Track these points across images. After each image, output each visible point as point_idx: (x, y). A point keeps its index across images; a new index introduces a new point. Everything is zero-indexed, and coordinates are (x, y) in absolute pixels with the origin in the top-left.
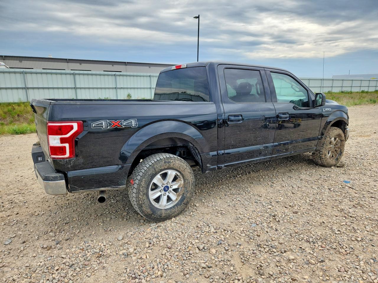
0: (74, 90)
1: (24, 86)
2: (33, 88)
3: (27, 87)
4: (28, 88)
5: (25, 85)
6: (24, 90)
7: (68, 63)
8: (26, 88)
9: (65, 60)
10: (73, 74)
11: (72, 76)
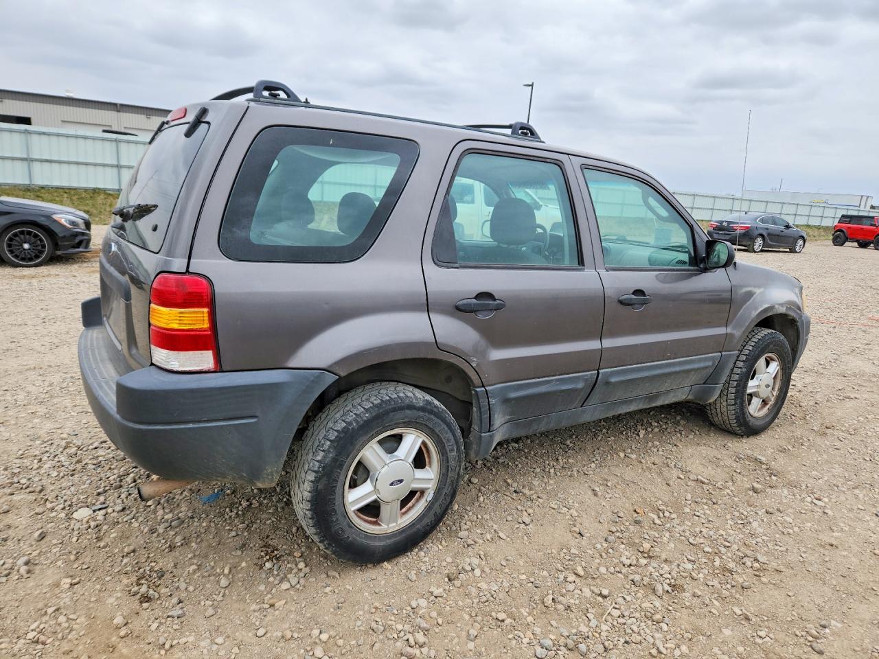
0: (115, 170)
1: (25, 156)
2: (41, 161)
3: (30, 157)
4: (32, 160)
5: (28, 154)
6: (25, 163)
7: (118, 111)
8: (29, 160)
9: (112, 106)
10: (116, 140)
11: (114, 144)
